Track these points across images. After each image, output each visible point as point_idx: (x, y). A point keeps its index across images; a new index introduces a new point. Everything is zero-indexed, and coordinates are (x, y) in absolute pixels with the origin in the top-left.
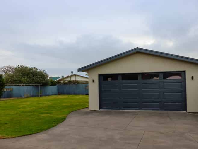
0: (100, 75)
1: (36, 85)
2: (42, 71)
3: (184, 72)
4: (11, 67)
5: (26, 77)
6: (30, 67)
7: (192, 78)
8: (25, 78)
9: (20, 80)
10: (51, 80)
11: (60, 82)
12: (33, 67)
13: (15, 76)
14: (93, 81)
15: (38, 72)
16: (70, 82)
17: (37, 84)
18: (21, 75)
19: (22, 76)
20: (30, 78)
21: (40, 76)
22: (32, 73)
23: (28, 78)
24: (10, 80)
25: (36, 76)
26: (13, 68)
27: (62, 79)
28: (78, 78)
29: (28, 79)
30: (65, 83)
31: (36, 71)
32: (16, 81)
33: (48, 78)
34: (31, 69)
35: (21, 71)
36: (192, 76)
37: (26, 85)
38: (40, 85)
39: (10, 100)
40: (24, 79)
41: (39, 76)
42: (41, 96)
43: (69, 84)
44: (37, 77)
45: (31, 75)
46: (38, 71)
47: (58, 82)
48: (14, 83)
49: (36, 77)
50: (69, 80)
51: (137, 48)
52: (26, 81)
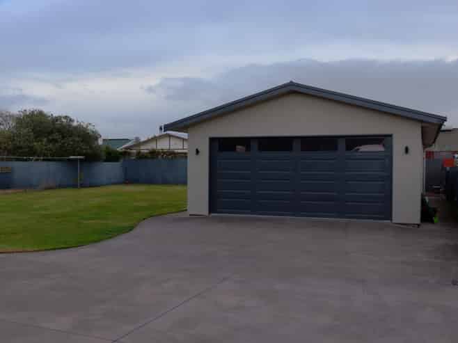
0: (212, 140)
1: (69, 160)
2: (85, 126)
3: (391, 136)
4: (4, 112)
5: (45, 139)
6: (55, 115)
7: (407, 150)
8: (41, 141)
9: (29, 147)
10: (107, 148)
11: (129, 154)
12: (61, 115)
13: (17, 136)
14: (197, 152)
15: (76, 128)
16: (154, 154)
17: (72, 157)
18: (32, 134)
19: (36, 137)
20: (55, 141)
21: (79, 136)
22: (59, 131)
23: (50, 141)
24: (6, 145)
25: (70, 136)
26: (7, 116)
27: (134, 146)
28: (175, 144)
29: (51, 146)
30: (141, 156)
31: (70, 126)
32: (20, 148)
33: (100, 142)
34: (57, 119)
35: (32, 125)
36: (405, 146)
37: (44, 160)
38: (80, 159)
39: (7, 194)
40: (40, 143)
41: (77, 139)
42: (83, 186)
43: (153, 158)
44: (73, 141)
45: (56, 136)
46: (75, 124)
47: (125, 154)
48: (14, 154)
49: (70, 139)
50: (153, 150)
51: (291, 84)
52: (46, 149)
